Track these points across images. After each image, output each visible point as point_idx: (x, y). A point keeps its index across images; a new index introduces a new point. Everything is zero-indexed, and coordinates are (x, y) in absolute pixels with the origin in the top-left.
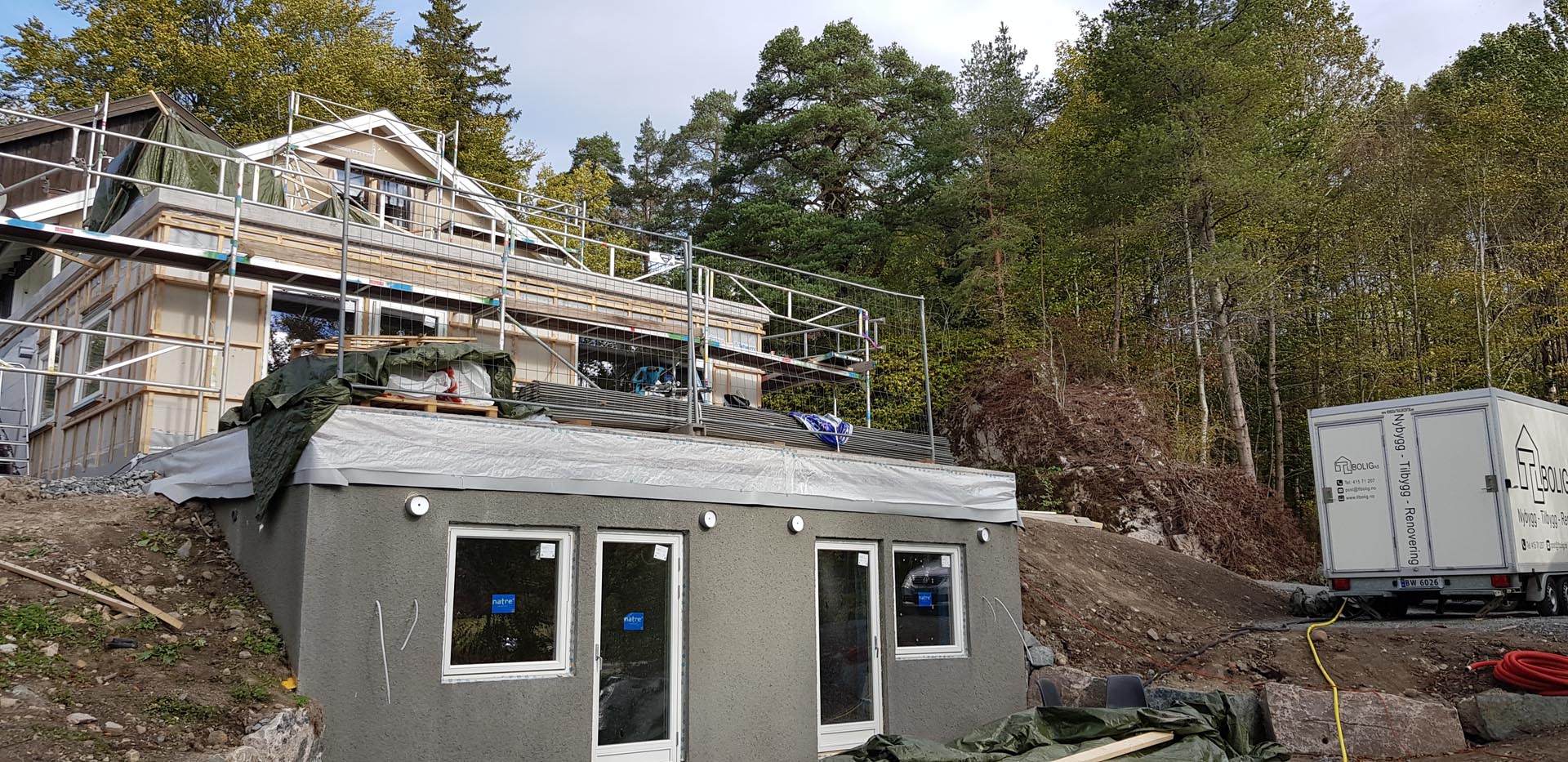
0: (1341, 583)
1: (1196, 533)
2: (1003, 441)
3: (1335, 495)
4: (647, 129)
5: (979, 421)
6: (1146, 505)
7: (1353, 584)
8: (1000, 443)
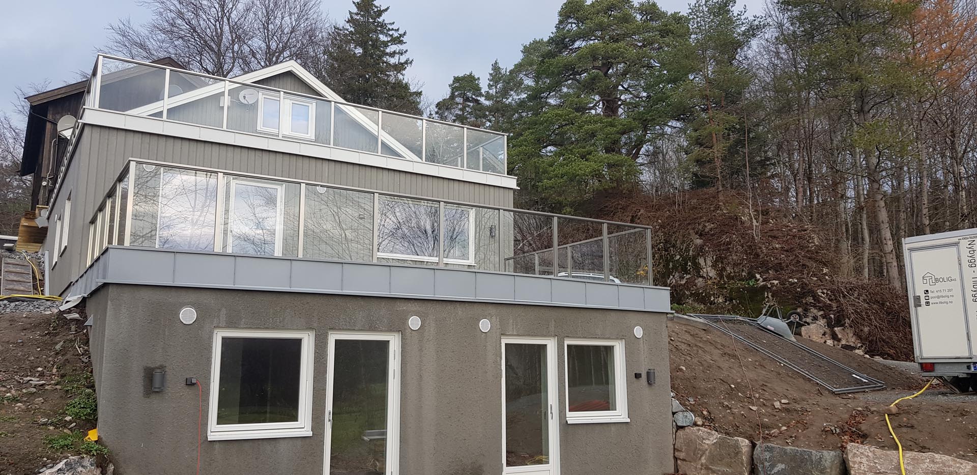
0: (928, 367)
1: (852, 327)
2: (716, 264)
3: (923, 301)
4: (496, 67)
5: (700, 251)
6: (815, 307)
7: (937, 367)
8: (714, 266)
